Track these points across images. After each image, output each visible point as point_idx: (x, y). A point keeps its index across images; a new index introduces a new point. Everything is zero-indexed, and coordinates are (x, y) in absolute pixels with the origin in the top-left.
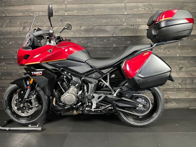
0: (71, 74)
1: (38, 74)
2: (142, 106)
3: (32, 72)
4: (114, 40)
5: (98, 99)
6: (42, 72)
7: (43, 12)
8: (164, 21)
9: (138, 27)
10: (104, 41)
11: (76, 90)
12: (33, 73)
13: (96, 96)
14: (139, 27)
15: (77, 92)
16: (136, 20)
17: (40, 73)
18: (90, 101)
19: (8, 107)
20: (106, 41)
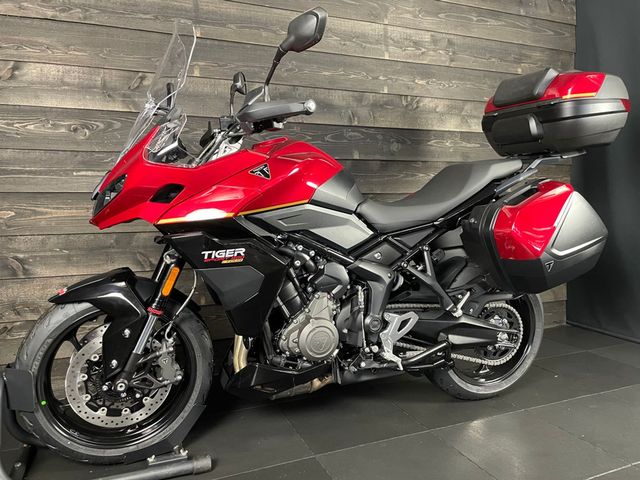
0: (316, 254)
1: (230, 258)
2: (506, 336)
3: (207, 253)
4: (355, 136)
5: (399, 330)
6: (244, 250)
7: (104, 11)
8: (571, 100)
9: (417, 102)
10: (326, 139)
11: (332, 305)
12: (210, 255)
13: (394, 319)
14: (421, 104)
15: (335, 313)
16: (414, 81)
17: (239, 254)
18: (375, 340)
19: (44, 403)
20: (332, 138)
